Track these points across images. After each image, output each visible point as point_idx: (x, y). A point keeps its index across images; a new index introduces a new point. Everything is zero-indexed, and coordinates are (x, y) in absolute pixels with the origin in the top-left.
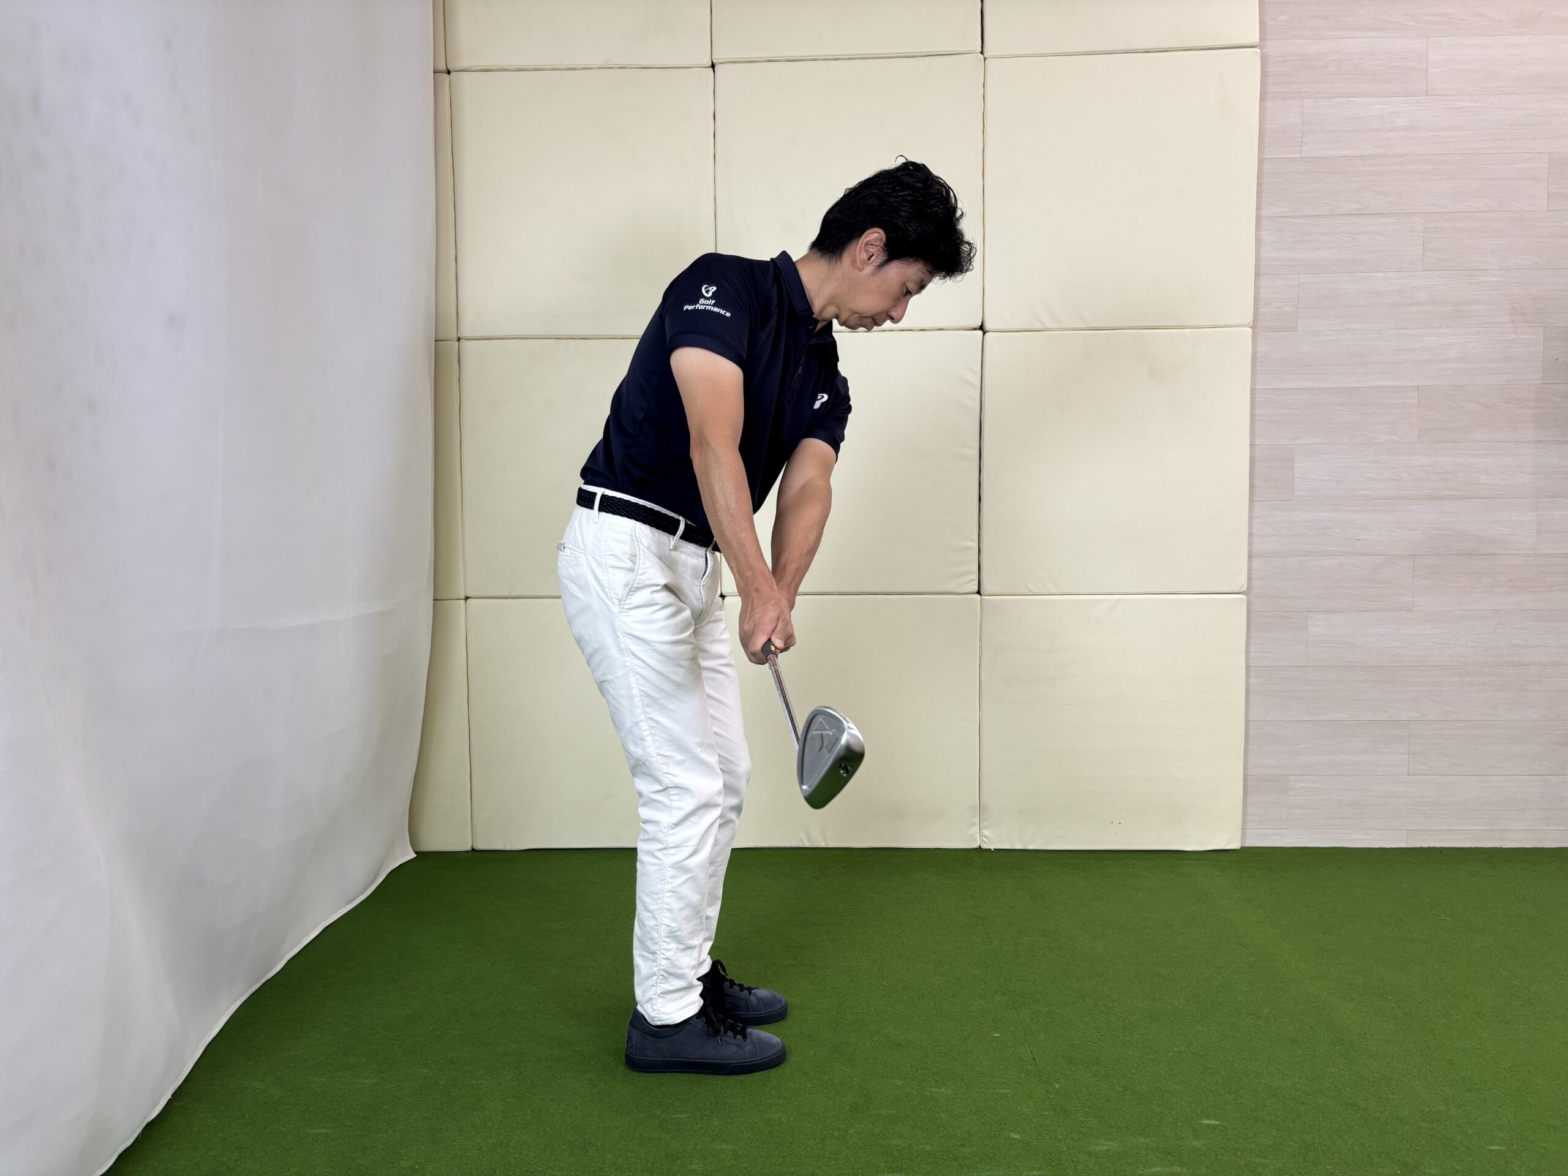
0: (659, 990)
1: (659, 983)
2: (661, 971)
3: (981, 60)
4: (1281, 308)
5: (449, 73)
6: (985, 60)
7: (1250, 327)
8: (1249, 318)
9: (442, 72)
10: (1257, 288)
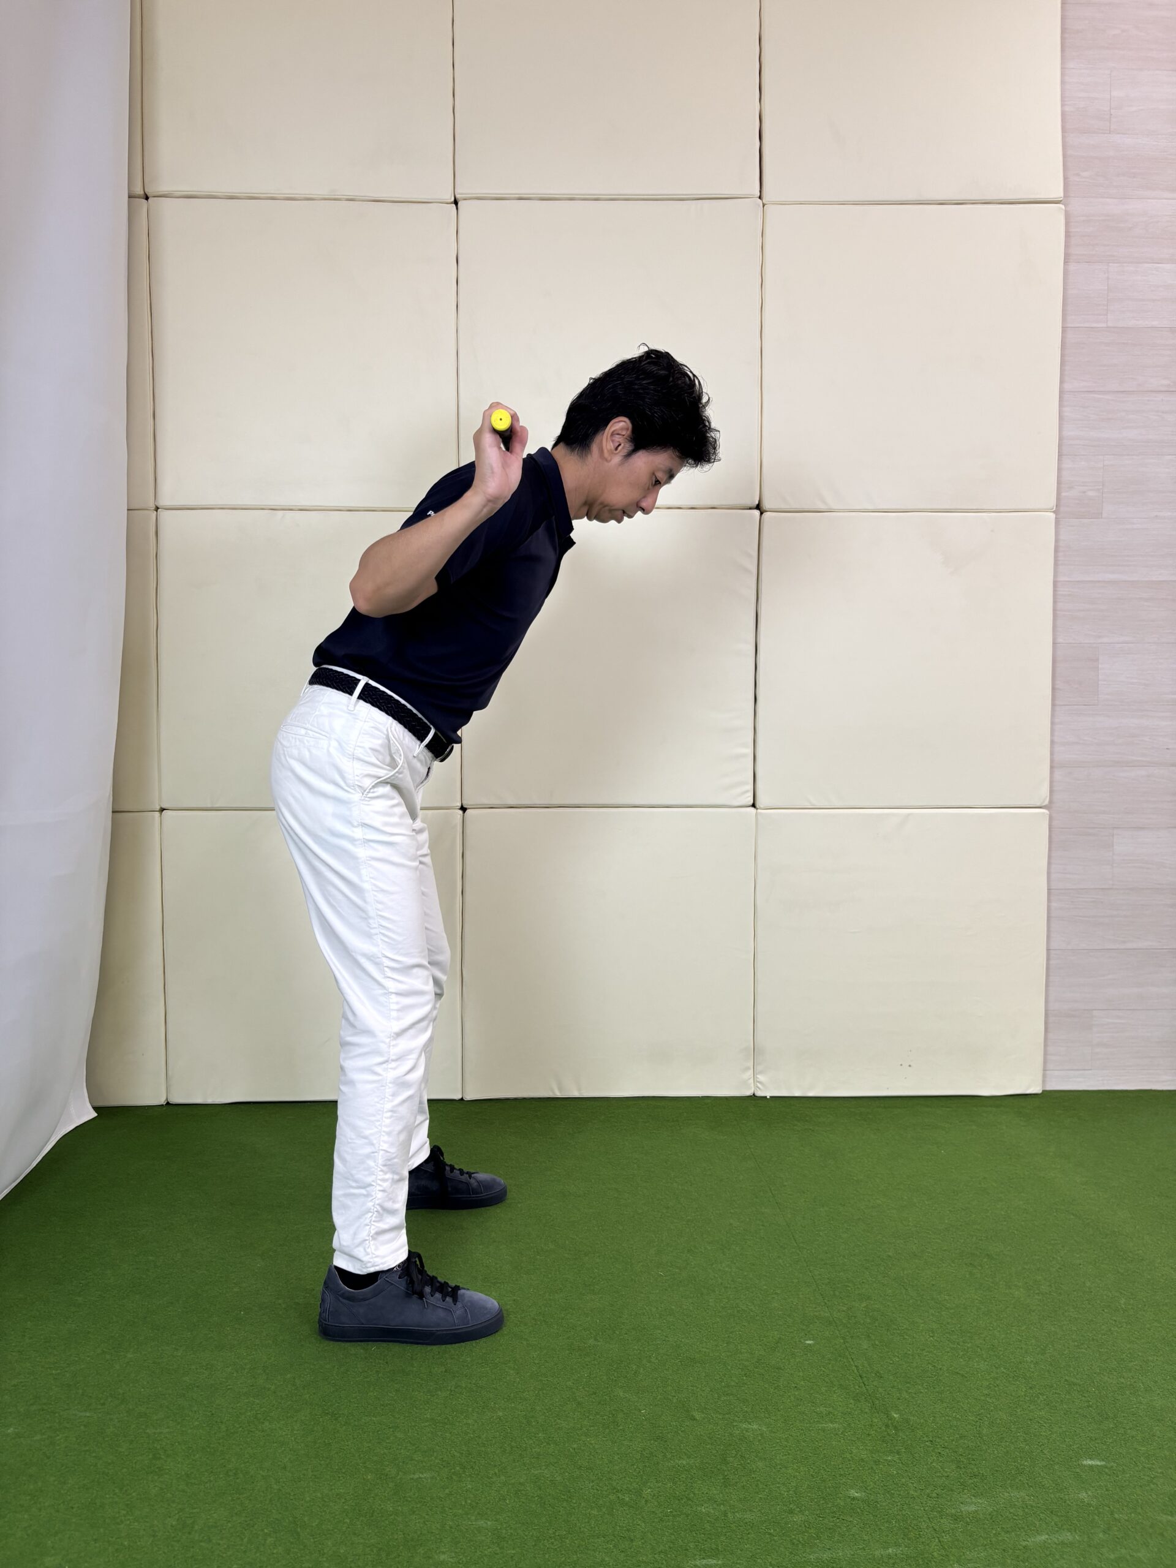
0: (373, 1229)
1: (374, 1221)
2: (378, 1207)
3: (759, 205)
4: (1084, 492)
5: (147, 198)
6: (763, 207)
7: (1053, 512)
8: (1052, 502)
9: (139, 197)
10: (1059, 470)
